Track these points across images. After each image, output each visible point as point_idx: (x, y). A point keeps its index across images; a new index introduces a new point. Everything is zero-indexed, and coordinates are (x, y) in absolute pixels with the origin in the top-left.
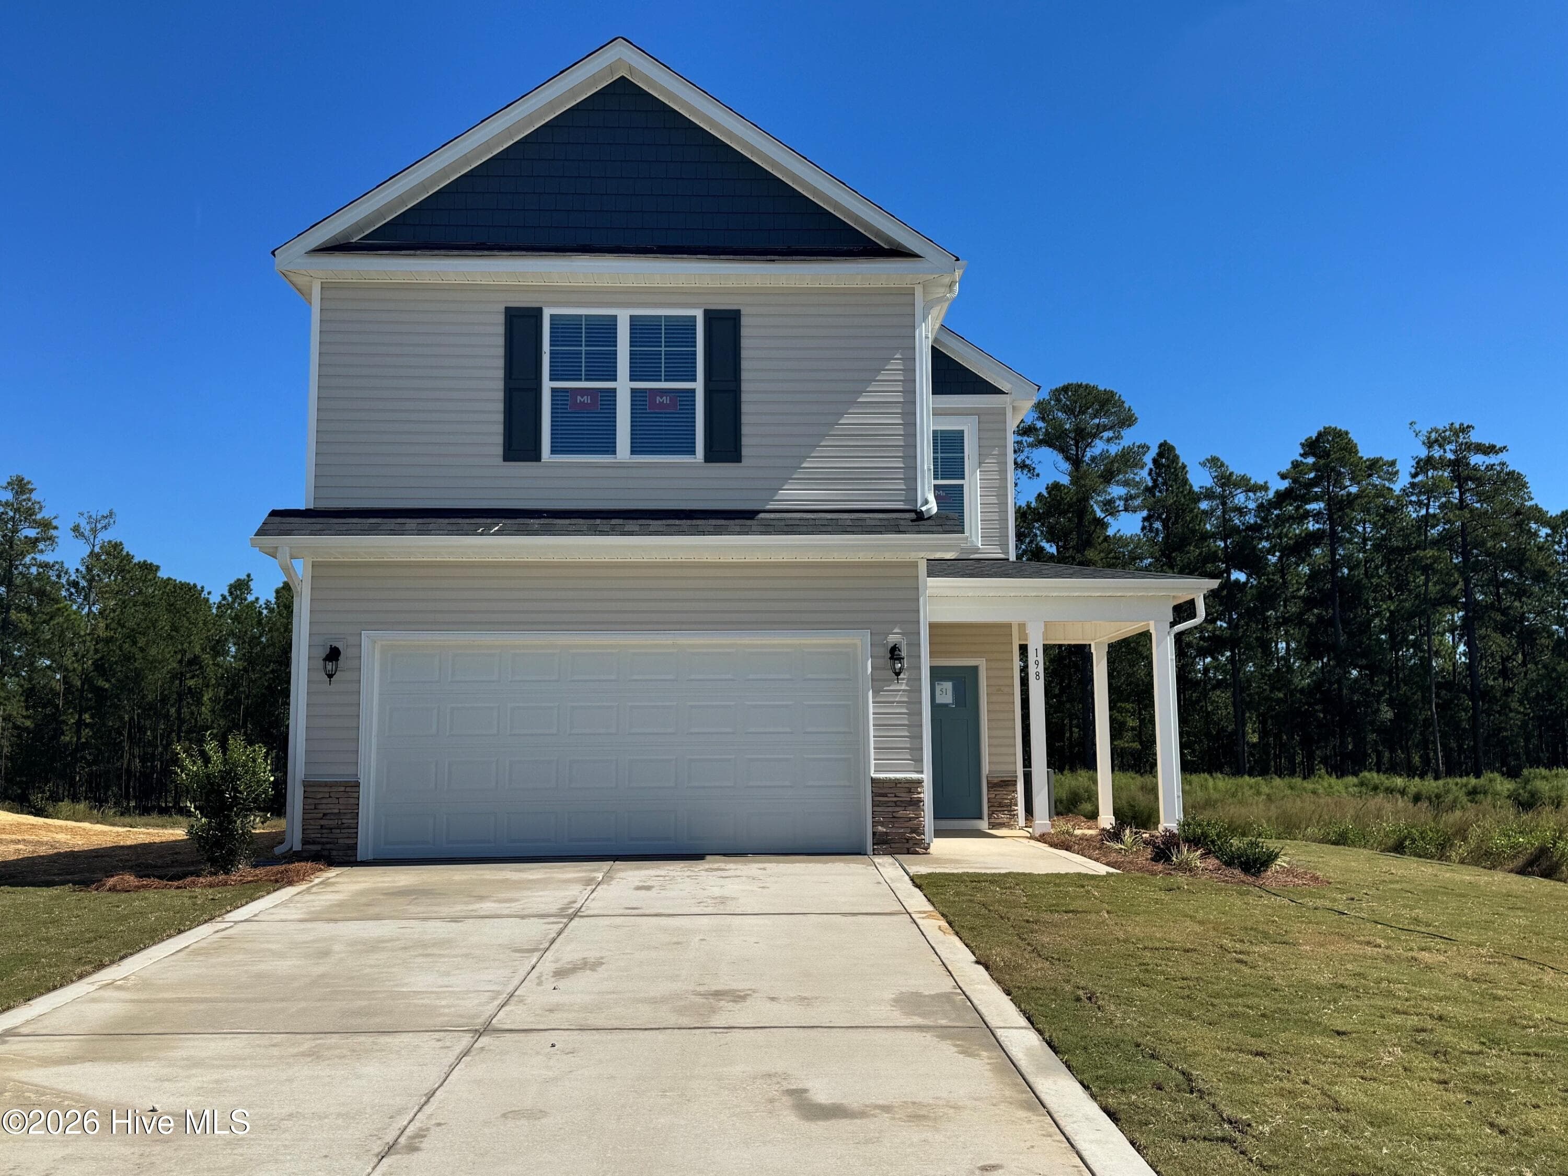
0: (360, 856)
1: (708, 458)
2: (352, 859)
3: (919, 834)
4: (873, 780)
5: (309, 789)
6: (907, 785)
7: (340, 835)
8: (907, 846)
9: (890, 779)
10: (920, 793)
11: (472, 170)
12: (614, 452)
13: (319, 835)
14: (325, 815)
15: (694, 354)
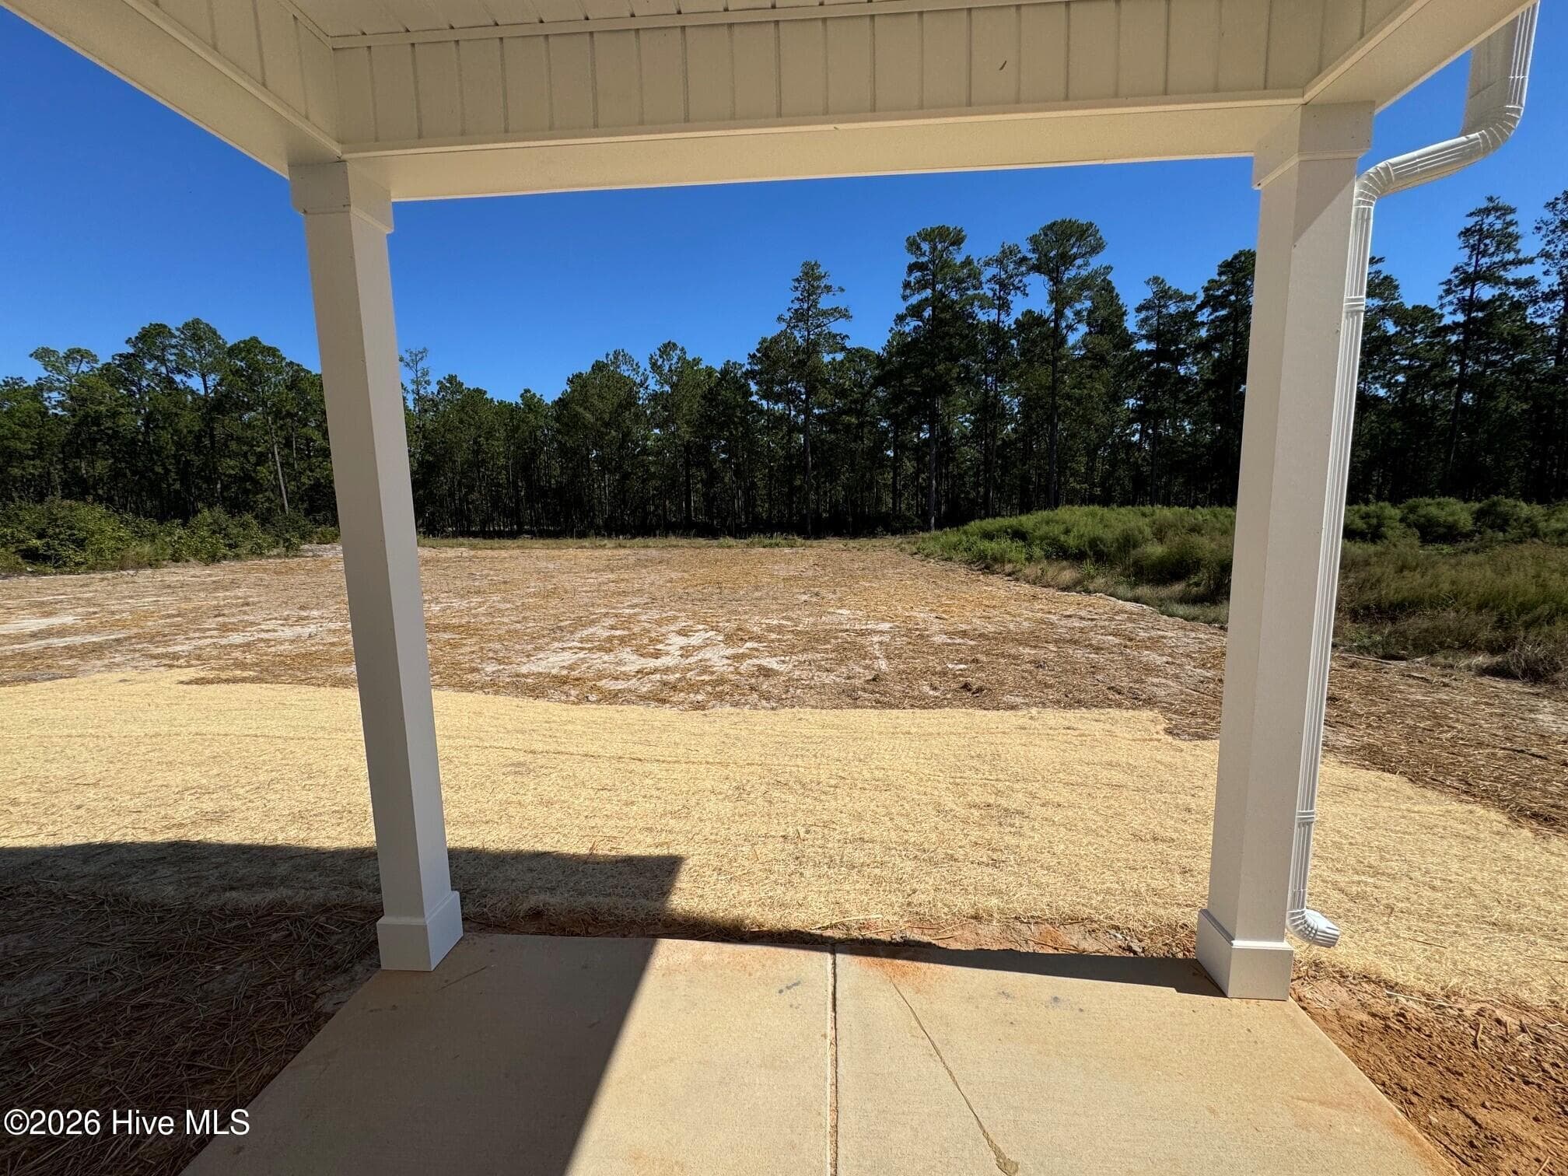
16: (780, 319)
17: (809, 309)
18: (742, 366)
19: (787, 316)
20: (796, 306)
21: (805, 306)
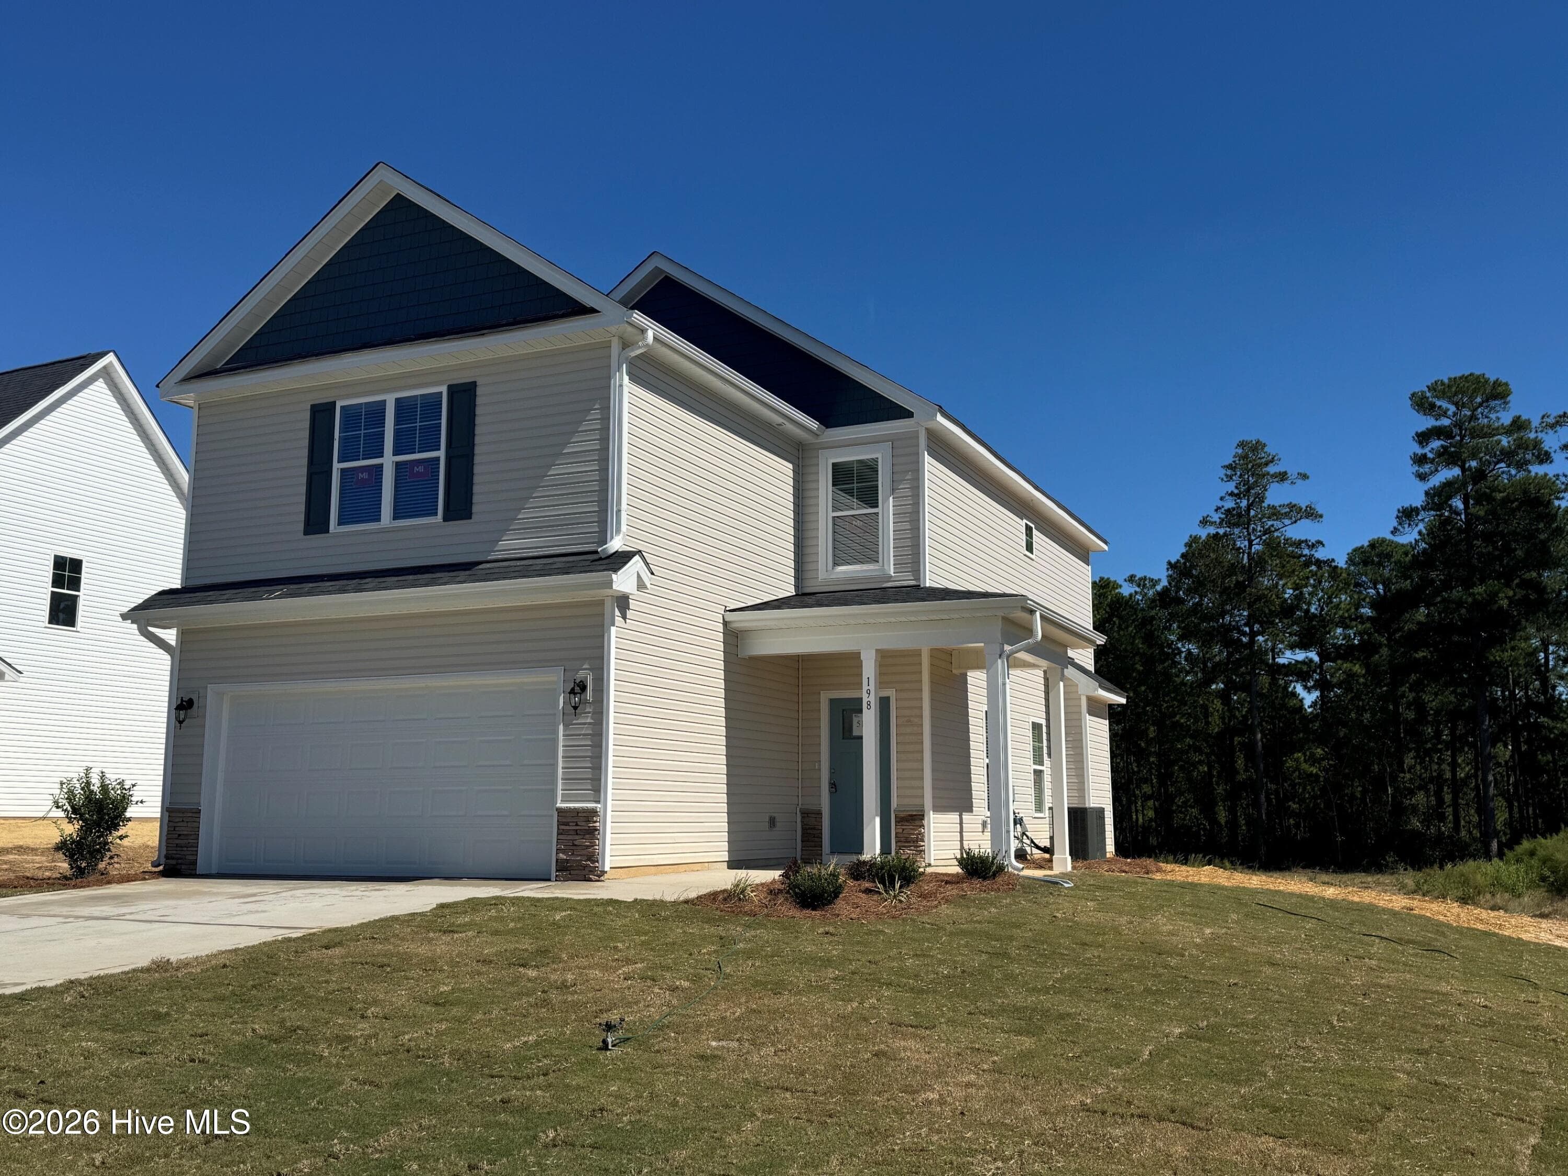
0: (200, 868)
1: (446, 519)
2: (193, 872)
3: (593, 862)
4: (560, 811)
5: (173, 815)
6: (585, 814)
7: (189, 853)
8: (584, 872)
9: (570, 808)
10: (596, 822)
11: (295, 295)
12: (379, 520)
13: (175, 852)
14: (179, 835)
15: (439, 425)
16: (1205, 522)
17: (1249, 507)
18: (1155, 583)
19: (1216, 517)
20: (1229, 504)
21: (1244, 503)
